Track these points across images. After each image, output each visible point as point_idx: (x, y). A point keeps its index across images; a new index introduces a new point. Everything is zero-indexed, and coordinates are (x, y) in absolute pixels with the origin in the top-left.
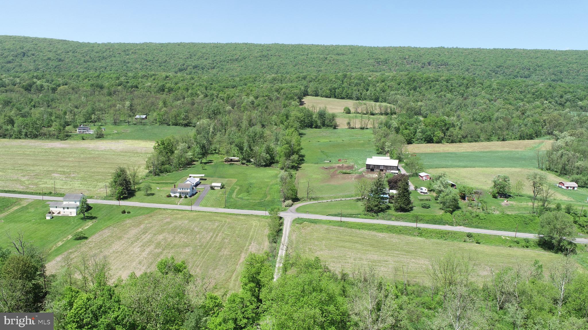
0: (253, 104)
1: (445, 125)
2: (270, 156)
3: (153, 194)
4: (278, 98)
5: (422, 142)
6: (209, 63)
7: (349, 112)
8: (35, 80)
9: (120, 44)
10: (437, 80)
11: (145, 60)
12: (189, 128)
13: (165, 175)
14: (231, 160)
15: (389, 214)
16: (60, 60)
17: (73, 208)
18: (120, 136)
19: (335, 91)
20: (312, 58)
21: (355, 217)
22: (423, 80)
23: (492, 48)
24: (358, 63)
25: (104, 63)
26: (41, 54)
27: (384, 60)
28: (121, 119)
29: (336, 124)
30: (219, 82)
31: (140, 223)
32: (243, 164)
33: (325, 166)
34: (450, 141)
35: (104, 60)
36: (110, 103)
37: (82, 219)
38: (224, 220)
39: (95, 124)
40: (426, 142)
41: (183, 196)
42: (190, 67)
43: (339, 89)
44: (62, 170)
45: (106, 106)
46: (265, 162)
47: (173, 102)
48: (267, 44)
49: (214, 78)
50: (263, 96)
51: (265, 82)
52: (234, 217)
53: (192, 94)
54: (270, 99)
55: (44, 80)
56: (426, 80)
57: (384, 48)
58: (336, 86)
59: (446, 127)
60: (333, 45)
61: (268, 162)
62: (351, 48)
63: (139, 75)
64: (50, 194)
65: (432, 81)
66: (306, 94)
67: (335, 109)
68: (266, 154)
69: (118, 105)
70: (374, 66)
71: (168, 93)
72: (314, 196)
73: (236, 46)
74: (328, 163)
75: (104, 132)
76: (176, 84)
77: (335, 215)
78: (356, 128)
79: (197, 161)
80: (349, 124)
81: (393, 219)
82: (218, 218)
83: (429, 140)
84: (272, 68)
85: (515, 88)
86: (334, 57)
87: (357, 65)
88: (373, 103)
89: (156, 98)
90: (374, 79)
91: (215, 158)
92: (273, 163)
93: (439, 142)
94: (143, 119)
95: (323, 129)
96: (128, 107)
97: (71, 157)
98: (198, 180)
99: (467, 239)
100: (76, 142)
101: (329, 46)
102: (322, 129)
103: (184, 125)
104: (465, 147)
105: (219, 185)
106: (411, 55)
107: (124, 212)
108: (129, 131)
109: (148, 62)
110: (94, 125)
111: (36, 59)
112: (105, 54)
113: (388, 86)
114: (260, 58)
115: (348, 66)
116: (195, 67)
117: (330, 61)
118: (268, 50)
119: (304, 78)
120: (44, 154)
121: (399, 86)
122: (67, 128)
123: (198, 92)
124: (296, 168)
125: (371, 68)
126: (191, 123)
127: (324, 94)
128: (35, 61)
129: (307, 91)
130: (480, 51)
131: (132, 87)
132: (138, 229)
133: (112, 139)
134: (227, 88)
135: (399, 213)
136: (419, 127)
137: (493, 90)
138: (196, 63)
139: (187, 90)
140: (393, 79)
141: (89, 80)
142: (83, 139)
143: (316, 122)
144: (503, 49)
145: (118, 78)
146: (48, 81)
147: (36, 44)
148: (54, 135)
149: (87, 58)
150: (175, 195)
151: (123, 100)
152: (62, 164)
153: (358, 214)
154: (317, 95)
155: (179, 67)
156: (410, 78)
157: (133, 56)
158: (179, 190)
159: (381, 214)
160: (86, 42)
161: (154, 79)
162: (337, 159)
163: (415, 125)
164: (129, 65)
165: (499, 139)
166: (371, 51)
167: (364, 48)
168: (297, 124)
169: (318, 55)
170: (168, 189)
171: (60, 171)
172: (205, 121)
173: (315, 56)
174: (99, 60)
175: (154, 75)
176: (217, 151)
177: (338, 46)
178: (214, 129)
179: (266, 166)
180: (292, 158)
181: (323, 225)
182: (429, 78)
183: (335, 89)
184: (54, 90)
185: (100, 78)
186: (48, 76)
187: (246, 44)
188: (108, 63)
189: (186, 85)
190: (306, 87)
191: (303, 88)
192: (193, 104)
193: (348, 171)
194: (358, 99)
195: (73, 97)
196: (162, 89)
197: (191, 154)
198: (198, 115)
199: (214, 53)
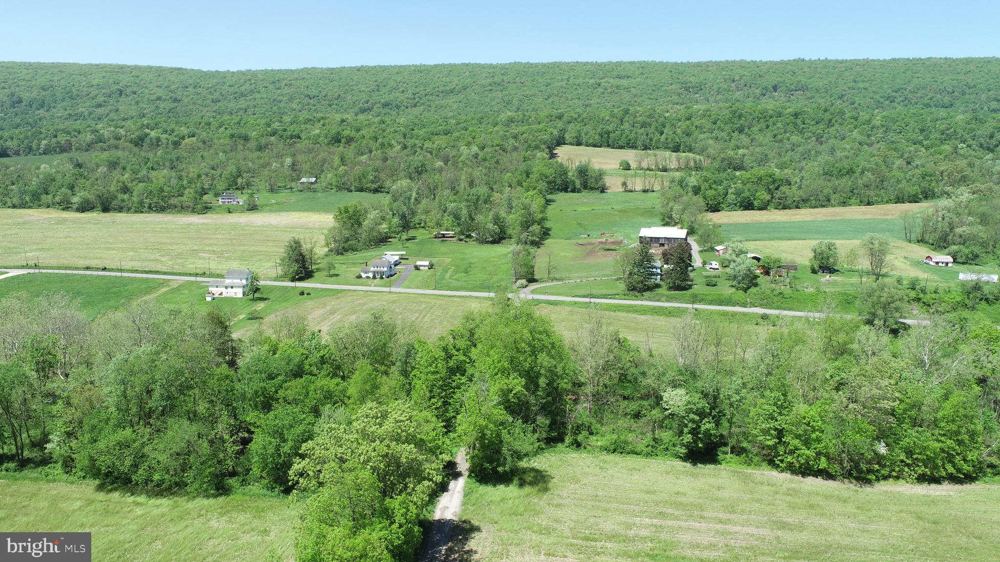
0: (476, 158)
1: (774, 181)
2: (500, 228)
3: (337, 275)
4: (515, 149)
5: (737, 208)
6: (408, 98)
7: (627, 167)
8: (147, 131)
9: (265, 72)
10: (780, 115)
11: (306, 96)
12: (380, 194)
13: (350, 256)
14: (444, 236)
15: (657, 294)
16: (176, 100)
17: (239, 287)
18: (281, 207)
19: (609, 137)
20: (575, 84)
21: (610, 298)
22: (756, 114)
23: (888, 58)
24: (653, 91)
25: (242, 103)
26: (146, 91)
27: (698, 85)
28: (280, 184)
29: (605, 185)
30: (424, 126)
31: (325, 305)
32: (461, 240)
33: (580, 242)
34: (781, 207)
35: (243, 98)
36: (261, 162)
37: (251, 300)
38: (433, 301)
39: (244, 192)
40: (742, 208)
41: (378, 277)
42: (378, 105)
43: (614, 132)
44: (210, 248)
45: (257, 166)
46: (492, 237)
47: (355, 158)
48: (501, 64)
49: (416, 121)
50: (493, 146)
51: (495, 125)
52: (447, 299)
53: (383, 145)
54: (504, 151)
55: (160, 130)
56: (760, 116)
57: (698, 65)
58: (610, 128)
59: (774, 185)
60: (611, 62)
61: (496, 237)
62: (643, 65)
63: (301, 119)
64: (204, 274)
65: (771, 117)
66: (560, 142)
67: (606, 163)
68: (494, 225)
69: (274, 164)
70: (679, 95)
71: (347, 146)
72: (557, 276)
73: (450, 69)
74: (585, 238)
75: (258, 203)
76: (358, 130)
77: (584, 296)
78: (636, 191)
79: (395, 237)
80: (624, 184)
81: (663, 299)
82: (426, 300)
83: (748, 206)
84: (509, 102)
85: (912, 124)
86: (612, 81)
87: (651, 94)
88: (667, 153)
89: (329, 153)
90: (674, 115)
91: (420, 234)
92: (504, 238)
93: (763, 208)
94: (312, 183)
95: (585, 193)
96: (289, 166)
97: (219, 233)
98: (397, 258)
99: (760, 320)
100: (219, 216)
101: (605, 65)
102: (583, 194)
103: (374, 191)
104: (804, 215)
105: (427, 263)
106: (744, 75)
107: (302, 294)
108: (292, 201)
109: (310, 99)
110: (242, 193)
111: (139, 99)
112: (243, 89)
113: (696, 127)
114: (490, 88)
115: (635, 96)
116: (386, 105)
117: (606, 89)
118: (503, 74)
119: (560, 117)
120: (181, 231)
121: (714, 126)
122: (205, 198)
123: (393, 142)
124: (537, 244)
125: (675, 98)
126: (382, 188)
127: (591, 141)
128: (137, 103)
129: (563, 138)
130: (866, 63)
131: (292, 137)
132: (323, 310)
133: (270, 211)
134: (436, 134)
135: (673, 292)
136: (733, 186)
137: (873, 128)
138: (387, 98)
139: (376, 139)
140: (706, 114)
141: (226, 129)
142: (230, 212)
143: (573, 182)
144: (908, 59)
145: (269, 125)
146: (165, 131)
147: (138, 77)
148: (188, 207)
149: (216, 95)
150: (367, 275)
151: (280, 156)
152: (208, 242)
153: (615, 295)
154: (579, 144)
155: (361, 105)
156: (734, 113)
157: (286, 90)
158: (372, 269)
159: (647, 294)
160: (213, 70)
161: (323, 125)
162: (599, 233)
163: (725, 182)
164: (282, 105)
165: (861, 202)
166: (676, 70)
167: (664, 66)
168: (543, 185)
169: (587, 80)
170: (357, 270)
171: (209, 251)
172: (404, 183)
173: (581, 81)
174: (235, 98)
175: (323, 118)
176: (422, 225)
177: (619, 64)
178: (418, 193)
179: (493, 242)
180: (531, 229)
181: (566, 308)
182: (766, 111)
183: (608, 133)
184: (176, 144)
185: (242, 125)
186: (165, 125)
187: (467, 65)
188: (249, 103)
189: (374, 131)
190: (561, 130)
191: (555, 132)
192: (385, 160)
193: (613, 247)
194: (646, 148)
195: (205, 154)
196: (337, 140)
197: (386, 226)
198: (393, 175)
199: (416, 82)
